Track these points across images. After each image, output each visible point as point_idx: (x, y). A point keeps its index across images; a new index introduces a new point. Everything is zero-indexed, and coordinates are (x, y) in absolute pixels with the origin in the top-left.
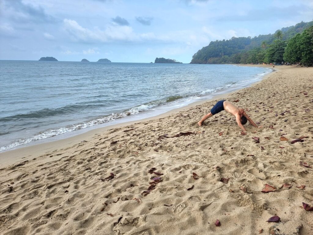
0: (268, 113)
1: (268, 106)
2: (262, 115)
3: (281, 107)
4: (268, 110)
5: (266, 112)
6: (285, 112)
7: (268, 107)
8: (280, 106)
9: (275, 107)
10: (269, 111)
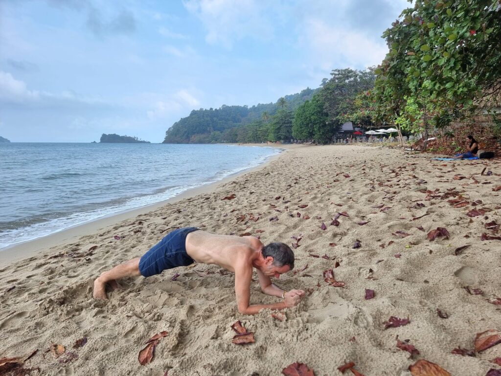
0: (301, 221)
1: (295, 204)
2: (288, 229)
3: (322, 205)
4: (299, 215)
5: (296, 219)
6: (338, 217)
7: (296, 207)
8: (319, 202)
9: (310, 204)
10: (301, 217)
